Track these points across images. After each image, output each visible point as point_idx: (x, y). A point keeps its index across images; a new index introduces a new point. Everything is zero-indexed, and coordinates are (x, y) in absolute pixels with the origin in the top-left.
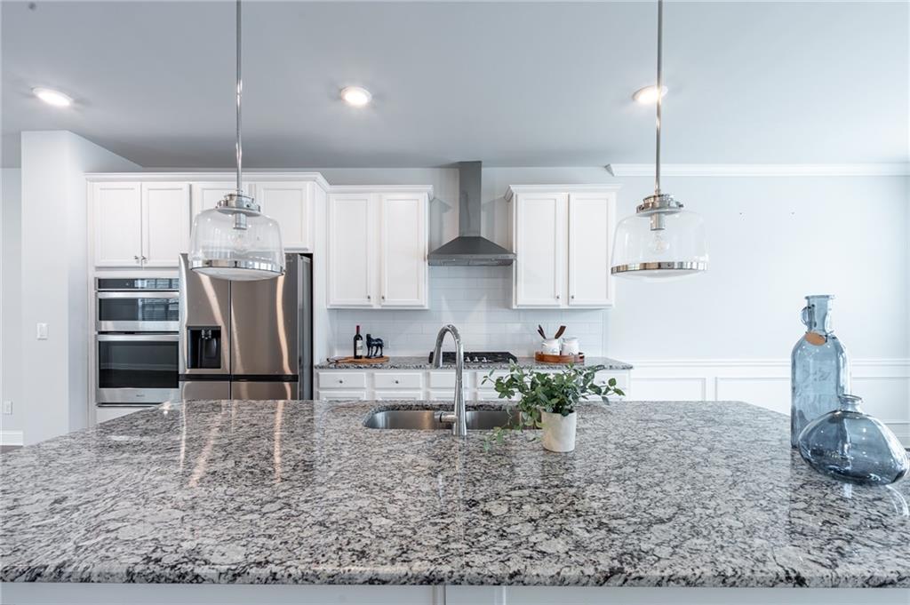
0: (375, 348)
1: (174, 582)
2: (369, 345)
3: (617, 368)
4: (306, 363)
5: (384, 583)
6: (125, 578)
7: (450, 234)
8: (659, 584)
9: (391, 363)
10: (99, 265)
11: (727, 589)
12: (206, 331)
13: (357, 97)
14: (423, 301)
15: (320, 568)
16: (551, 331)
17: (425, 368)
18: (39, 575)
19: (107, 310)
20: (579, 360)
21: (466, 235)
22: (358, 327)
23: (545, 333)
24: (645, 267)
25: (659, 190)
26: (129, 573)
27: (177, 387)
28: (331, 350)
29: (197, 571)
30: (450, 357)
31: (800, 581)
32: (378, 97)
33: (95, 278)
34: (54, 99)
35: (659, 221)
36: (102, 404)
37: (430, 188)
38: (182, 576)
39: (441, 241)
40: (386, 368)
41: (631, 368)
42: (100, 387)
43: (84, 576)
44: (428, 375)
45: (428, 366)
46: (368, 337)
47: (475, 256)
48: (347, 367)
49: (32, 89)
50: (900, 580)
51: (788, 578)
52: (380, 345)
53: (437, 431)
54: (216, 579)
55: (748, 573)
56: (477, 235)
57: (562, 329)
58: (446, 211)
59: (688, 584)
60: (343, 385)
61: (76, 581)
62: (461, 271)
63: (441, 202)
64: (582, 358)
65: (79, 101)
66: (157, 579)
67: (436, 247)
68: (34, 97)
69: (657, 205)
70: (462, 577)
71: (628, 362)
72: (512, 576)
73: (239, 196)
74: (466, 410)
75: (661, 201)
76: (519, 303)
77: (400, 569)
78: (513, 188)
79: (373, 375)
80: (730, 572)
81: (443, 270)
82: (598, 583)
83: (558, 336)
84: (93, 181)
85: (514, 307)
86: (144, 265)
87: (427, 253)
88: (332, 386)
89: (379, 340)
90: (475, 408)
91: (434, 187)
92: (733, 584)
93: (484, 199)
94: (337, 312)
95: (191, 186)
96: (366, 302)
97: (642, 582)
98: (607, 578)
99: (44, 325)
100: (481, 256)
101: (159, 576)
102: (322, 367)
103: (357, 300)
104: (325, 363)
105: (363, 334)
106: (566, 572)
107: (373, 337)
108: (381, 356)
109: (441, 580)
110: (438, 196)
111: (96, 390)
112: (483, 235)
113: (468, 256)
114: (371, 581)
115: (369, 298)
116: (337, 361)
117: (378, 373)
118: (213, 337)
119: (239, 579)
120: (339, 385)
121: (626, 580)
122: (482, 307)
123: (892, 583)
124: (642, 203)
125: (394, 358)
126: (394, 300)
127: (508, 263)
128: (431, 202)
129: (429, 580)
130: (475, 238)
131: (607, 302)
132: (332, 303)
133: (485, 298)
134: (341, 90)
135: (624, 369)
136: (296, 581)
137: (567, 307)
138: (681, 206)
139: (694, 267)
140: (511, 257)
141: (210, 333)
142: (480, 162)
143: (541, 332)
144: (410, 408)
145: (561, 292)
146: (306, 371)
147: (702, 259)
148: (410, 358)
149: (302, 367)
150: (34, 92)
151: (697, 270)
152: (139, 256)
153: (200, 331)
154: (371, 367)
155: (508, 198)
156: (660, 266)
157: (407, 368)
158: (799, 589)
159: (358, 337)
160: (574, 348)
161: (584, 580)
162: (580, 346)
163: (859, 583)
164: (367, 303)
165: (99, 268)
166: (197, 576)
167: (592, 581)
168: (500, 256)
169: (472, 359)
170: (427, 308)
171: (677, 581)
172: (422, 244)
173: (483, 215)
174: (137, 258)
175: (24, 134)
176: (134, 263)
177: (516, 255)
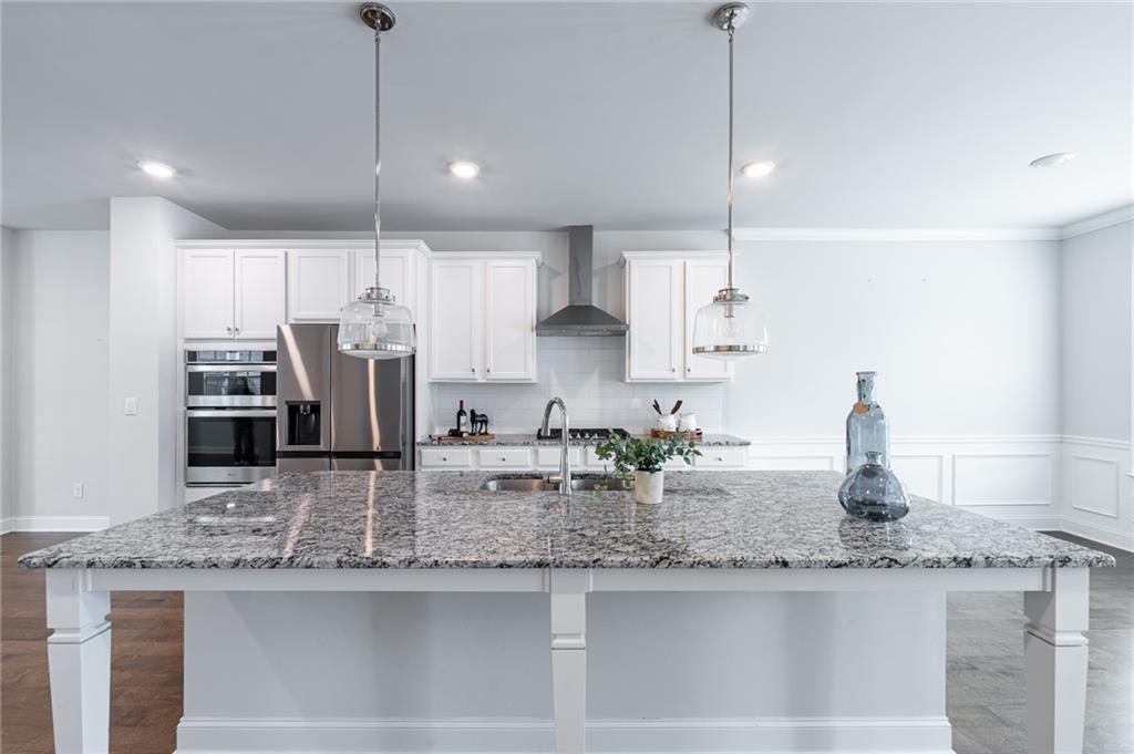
0: (479, 424)
1: (369, 567)
2: (473, 421)
3: (734, 444)
4: (409, 440)
5: (510, 566)
6: (336, 565)
7: (560, 303)
8: (692, 566)
9: (496, 440)
10: (188, 336)
11: (738, 570)
12: (305, 406)
13: (465, 171)
14: (531, 374)
15: (466, 559)
16: (666, 406)
17: (533, 445)
18: (278, 563)
19: (196, 384)
20: (696, 436)
21: (577, 304)
22: (461, 402)
23: (661, 408)
24: (717, 349)
25: (730, 284)
26: (338, 562)
27: (274, 465)
28: (431, 426)
29: (384, 560)
30: (556, 434)
31: (785, 564)
32: (485, 170)
33: (185, 351)
34: (158, 171)
35: (731, 310)
36: (191, 484)
37: (538, 254)
38: (375, 563)
39: (549, 311)
40: (493, 445)
41: (748, 444)
42: (189, 465)
43: (309, 563)
44: (536, 452)
45: (536, 443)
46: (473, 412)
47: (585, 327)
48: (452, 444)
49: (138, 162)
50: (851, 562)
51: (777, 562)
52: (485, 421)
53: (545, 492)
54: (397, 564)
55: (751, 559)
56: (588, 304)
57: (679, 403)
58: (554, 277)
59: (711, 566)
60: (447, 463)
61: (302, 567)
62: (571, 342)
63: (550, 268)
64: (700, 434)
65: (181, 171)
66: (358, 566)
67: (546, 317)
68: (138, 169)
69: (728, 297)
70: (561, 562)
71: (745, 438)
72: (594, 562)
73: (378, 289)
74: (572, 479)
75: (731, 294)
76: (632, 376)
77: (521, 558)
78: (626, 255)
79: (478, 453)
80: (739, 558)
81: (551, 341)
82: (652, 566)
83: (673, 412)
84: (183, 248)
85: (628, 380)
86: (237, 337)
87: (535, 324)
88: (435, 464)
89: (484, 416)
90: (582, 476)
91: (543, 255)
92: (741, 566)
93: (596, 265)
94: (439, 386)
95: (286, 254)
96: (469, 375)
97: (682, 565)
98: (657, 563)
99: (134, 399)
100: (590, 327)
101: (359, 564)
102: (424, 444)
103: (459, 373)
104: (428, 441)
105: (467, 409)
106: (630, 559)
107: (477, 413)
108: (486, 433)
109: (548, 565)
110: (546, 262)
111: (185, 470)
112: (595, 304)
113: (579, 327)
114: (501, 566)
115: (473, 371)
116: (439, 438)
117: (484, 450)
118: (311, 412)
119: (413, 565)
120: (443, 463)
121: (670, 564)
122: (594, 380)
123: (845, 564)
124: (717, 294)
125: (499, 436)
126: (501, 373)
127: (623, 334)
128: (539, 268)
129: (540, 565)
130: (587, 306)
131: (727, 376)
132: (434, 376)
133: (597, 371)
134: (449, 164)
135: (741, 445)
136: (451, 566)
137: (683, 380)
138: (747, 298)
139: (756, 349)
140: (623, 327)
141: (309, 407)
142: (591, 227)
143: (657, 407)
144: (519, 476)
145: (677, 364)
146: (408, 448)
147: (762, 343)
148: (518, 436)
149: (404, 444)
150: (139, 165)
151: (758, 352)
152: (231, 327)
153: (299, 406)
154: (476, 443)
155: (621, 265)
156: (730, 349)
157: (514, 445)
158: (784, 570)
159: (461, 413)
160: (691, 424)
161: (643, 564)
162: (697, 422)
163: (824, 565)
164: (472, 376)
165: (189, 340)
166: (384, 563)
167: (648, 565)
168: (613, 327)
169: (583, 436)
170: (535, 381)
171: (704, 564)
172: (530, 315)
173: (595, 282)
174: (229, 329)
175: (113, 200)
176: (226, 334)
177: (628, 327)
